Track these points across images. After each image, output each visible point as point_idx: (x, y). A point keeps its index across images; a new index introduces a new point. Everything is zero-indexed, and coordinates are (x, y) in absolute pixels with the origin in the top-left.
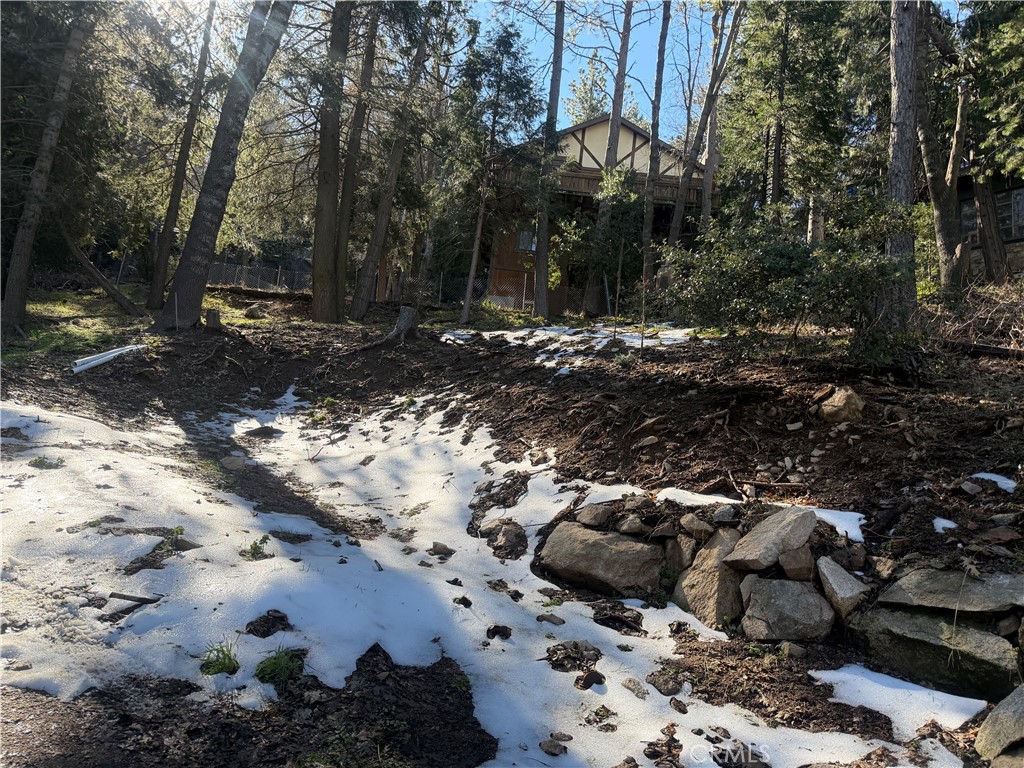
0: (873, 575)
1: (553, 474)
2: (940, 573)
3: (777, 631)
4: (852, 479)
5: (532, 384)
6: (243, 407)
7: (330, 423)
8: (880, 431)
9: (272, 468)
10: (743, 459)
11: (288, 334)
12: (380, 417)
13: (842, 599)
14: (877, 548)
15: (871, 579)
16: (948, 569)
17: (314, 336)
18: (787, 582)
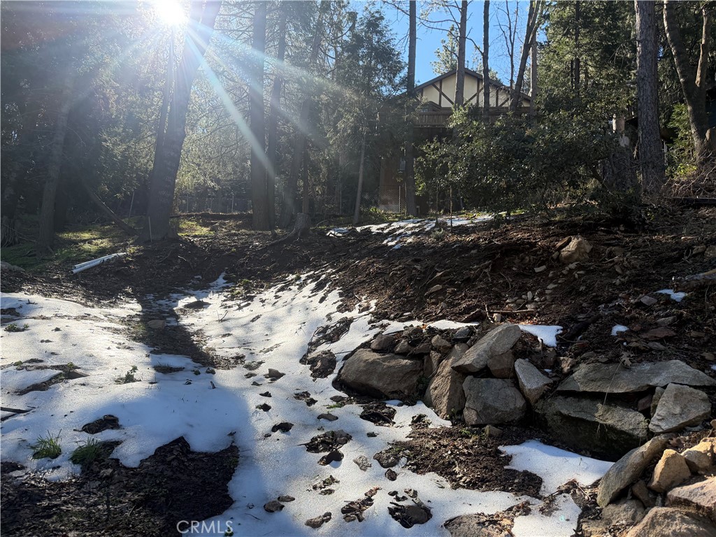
0: (557, 372)
1: (369, 318)
2: (603, 365)
3: (484, 418)
4: (571, 303)
5: (374, 258)
6: (188, 289)
7: (242, 296)
8: (600, 266)
9: (188, 327)
10: (499, 296)
11: (225, 239)
12: (276, 290)
13: (529, 390)
14: (564, 351)
15: (554, 374)
16: (610, 362)
17: (242, 239)
18: (492, 380)
